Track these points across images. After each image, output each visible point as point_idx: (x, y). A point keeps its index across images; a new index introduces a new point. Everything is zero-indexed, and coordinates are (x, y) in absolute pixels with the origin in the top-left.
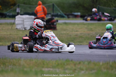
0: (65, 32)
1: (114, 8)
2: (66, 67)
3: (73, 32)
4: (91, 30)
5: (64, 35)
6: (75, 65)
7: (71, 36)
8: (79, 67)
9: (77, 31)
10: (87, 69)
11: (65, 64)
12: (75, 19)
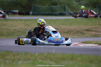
0: (5, 27)
1: (47, 7)
2: (6, 57)
3: (12, 27)
4: (28, 25)
5: (4, 30)
6: (14, 56)
7: (10, 30)
8: (17, 57)
9: (15, 26)
10: (24, 60)
11: (6, 55)
12: (13, 16)
